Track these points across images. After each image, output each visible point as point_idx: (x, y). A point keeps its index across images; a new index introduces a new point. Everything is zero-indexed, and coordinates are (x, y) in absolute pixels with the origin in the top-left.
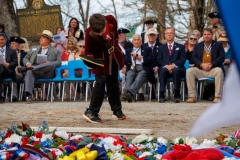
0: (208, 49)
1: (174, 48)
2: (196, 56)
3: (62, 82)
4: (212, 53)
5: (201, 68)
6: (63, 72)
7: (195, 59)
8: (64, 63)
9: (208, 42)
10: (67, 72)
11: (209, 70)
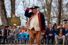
0: (61, 30)
1: (52, 29)
2: (58, 32)
3: (20, 39)
5: (59, 36)
6: (20, 36)
7: (57, 33)
8: (21, 33)
9: (61, 28)
10: (21, 36)
11: (61, 36)
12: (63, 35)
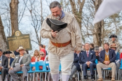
0: (107, 54)
1: (90, 53)
2: (102, 57)
3: (32, 73)
4: (110, 56)
5: (104, 64)
6: (32, 68)
7: (101, 59)
8: (33, 63)
9: (107, 50)
10: (34, 68)
11: (108, 64)
12: (111, 62)
